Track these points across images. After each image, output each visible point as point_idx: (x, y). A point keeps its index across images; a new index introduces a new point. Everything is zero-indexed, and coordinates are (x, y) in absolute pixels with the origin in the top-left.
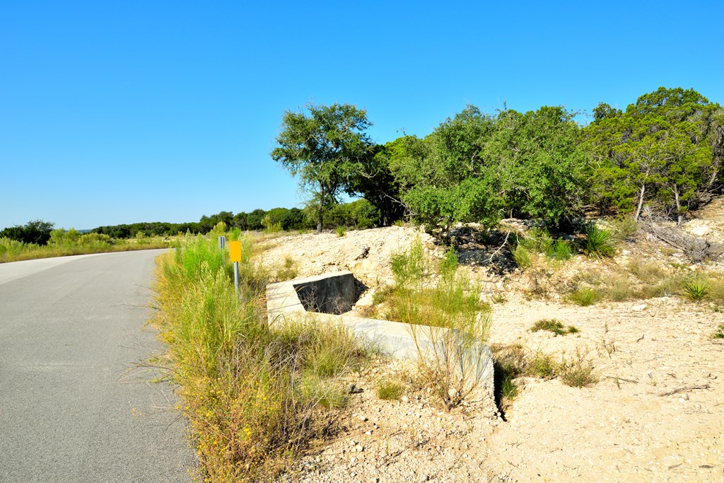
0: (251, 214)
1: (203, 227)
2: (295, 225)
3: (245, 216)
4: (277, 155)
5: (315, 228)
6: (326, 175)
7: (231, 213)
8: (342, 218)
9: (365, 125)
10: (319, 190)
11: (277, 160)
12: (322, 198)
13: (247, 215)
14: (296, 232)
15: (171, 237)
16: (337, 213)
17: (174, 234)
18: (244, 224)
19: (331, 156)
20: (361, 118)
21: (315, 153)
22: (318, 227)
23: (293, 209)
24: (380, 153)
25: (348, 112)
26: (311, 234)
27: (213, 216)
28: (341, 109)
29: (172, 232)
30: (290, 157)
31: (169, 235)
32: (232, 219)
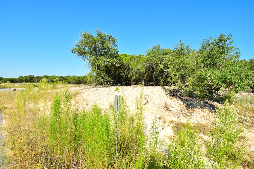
0: (43, 77)
1: (20, 80)
7: (34, 76)
8: (79, 81)
13: (41, 77)
15: (3, 83)
16: (78, 79)
17: (5, 82)
18: (39, 80)
23: (61, 76)
27: (25, 76)
28: (107, 36)
29: (3, 81)
31: (2, 82)
32: (34, 78)
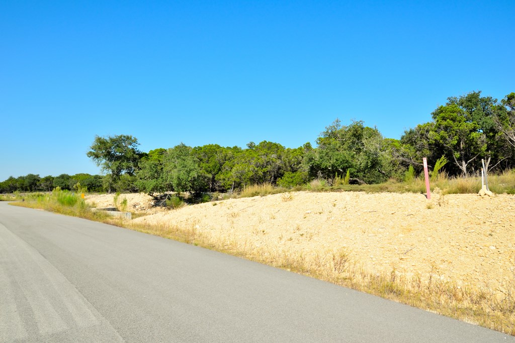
0: (57, 178)
1: (9, 186)
2: (97, 189)
3: (51, 179)
4: (90, 154)
5: (107, 191)
6: (114, 168)
7: (38, 175)
9: (136, 145)
10: (111, 173)
11: (90, 157)
12: (112, 177)
13: (53, 178)
14: (97, 194)
18: (50, 185)
19: (118, 158)
20: (135, 141)
21: (110, 156)
22: (109, 191)
23: (96, 175)
24: (143, 158)
25: (128, 138)
26: (105, 195)
27: (20, 178)
28: (124, 137)
30: (97, 156)
32: (39, 181)
